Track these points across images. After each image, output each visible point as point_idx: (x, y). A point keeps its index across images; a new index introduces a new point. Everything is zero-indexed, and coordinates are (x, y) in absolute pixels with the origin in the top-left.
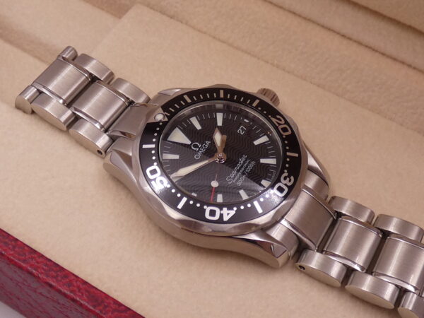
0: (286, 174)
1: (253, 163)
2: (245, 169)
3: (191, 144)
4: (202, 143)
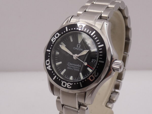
0: (71, 84)
1: (79, 70)
2: (75, 68)
3: (79, 44)
4: (81, 48)
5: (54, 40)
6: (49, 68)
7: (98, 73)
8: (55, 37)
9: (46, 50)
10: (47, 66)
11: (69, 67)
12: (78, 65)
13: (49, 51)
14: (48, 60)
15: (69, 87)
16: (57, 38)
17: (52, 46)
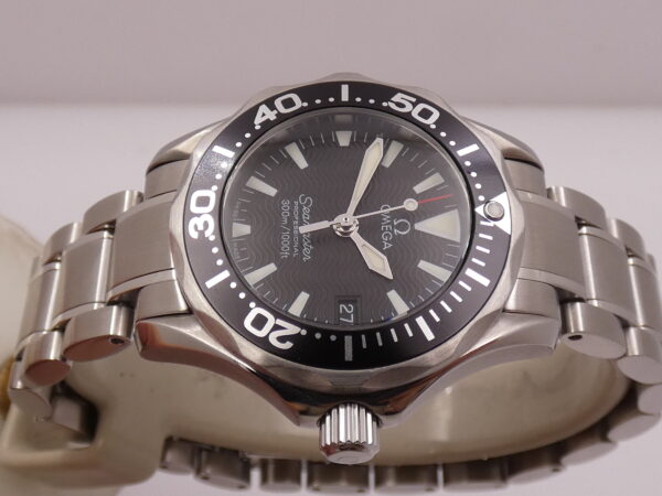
0: (209, 233)
1: (285, 254)
2: (292, 235)
3: (412, 226)
4: (396, 240)
5: (401, 105)
6: (264, 115)
7: (288, 345)
8: (414, 105)
9: (345, 83)
10: (270, 103)
11: (292, 205)
12: (312, 244)
13: (345, 97)
14: (299, 103)
15: (196, 227)
16: (415, 114)
17: (372, 101)
